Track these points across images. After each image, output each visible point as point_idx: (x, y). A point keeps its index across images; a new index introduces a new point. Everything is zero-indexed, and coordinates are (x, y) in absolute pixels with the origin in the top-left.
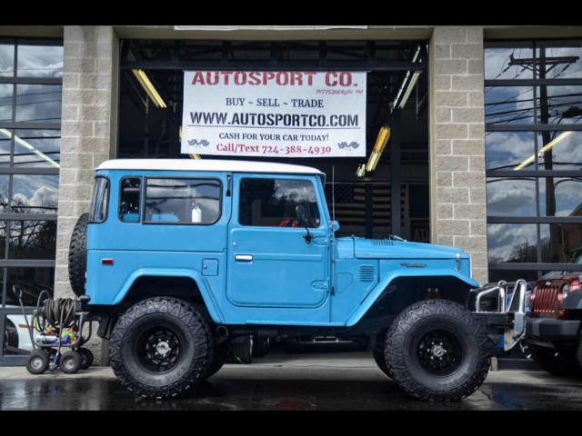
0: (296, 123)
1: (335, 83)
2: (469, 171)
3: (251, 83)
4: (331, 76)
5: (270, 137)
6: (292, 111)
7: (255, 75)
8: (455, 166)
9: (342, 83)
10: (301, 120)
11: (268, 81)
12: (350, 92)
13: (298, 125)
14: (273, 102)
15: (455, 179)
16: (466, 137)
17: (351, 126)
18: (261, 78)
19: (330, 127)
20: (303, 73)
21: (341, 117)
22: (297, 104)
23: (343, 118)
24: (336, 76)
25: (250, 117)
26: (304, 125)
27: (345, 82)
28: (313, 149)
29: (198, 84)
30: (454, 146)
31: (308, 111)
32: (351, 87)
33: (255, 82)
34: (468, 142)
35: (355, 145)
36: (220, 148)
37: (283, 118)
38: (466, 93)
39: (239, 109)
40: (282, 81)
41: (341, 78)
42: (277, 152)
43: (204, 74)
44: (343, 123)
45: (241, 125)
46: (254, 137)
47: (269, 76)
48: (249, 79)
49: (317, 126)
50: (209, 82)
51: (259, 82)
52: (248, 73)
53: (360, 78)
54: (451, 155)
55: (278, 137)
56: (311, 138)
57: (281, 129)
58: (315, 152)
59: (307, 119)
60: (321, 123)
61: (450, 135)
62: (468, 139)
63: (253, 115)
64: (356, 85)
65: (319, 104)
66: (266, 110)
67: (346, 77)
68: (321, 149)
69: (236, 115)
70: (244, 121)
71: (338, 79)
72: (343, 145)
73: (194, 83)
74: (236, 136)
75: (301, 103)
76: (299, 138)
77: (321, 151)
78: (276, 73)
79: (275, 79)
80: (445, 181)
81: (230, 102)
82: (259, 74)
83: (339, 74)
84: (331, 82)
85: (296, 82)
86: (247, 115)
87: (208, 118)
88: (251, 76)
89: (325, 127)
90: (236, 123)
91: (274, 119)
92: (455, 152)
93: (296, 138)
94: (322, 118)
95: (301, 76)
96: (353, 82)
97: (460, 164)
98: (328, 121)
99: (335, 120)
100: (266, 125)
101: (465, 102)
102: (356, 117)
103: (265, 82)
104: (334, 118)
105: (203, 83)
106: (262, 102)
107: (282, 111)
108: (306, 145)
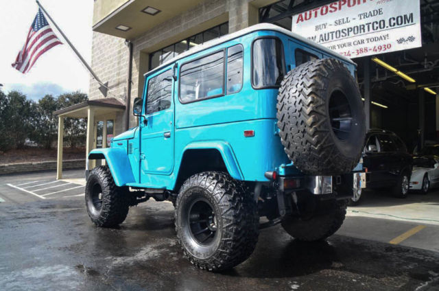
0: (362, 30)
3: (331, 11)
5: (344, 45)
6: (359, 22)
7: (334, 5)
10: (366, 27)
11: (342, 7)
13: (364, 31)
14: (345, 20)
17: (407, 24)
18: (337, 6)
19: (389, 27)
22: (362, 17)
23: (399, 19)
25: (330, 35)
26: (369, 30)
28: (377, 48)
29: (300, 22)
31: (371, 20)
33: (333, 10)
35: (411, 39)
37: (350, 30)
39: (323, 31)
40: (352, 3)
42: (350, 55)
43: (303, 14)
44: (400, 23)
45: (325, 41)
46: (334, 47)
47: (342, 3)
48: (330, 9)
49: (379, 29)
50: (306, 19)
51: (336, 9)
52: (329, 6)
55: (350, 44)
56: (375, 39)
57: (352, 38)
58: (378, 50)
59: (371, 26)
60: (382, 26)
63: (332, 33)
65: (379, 12)
66: (340, 27)
68: (383, 47)
69: (321, 35)
70: (327, 38)
72: (401, 41)
73: (298, 22)
75: (365, 16)
76: (365, 42)
77: (383, 49)
79: (347, 4)
81: (317, 28)
82: (336, 4)
85: (362, 1)
86: (328, 34)
88: (331, 7)
89: (385, 28)
90: (321, 41)
91: (346, 32)
93: (363, 42)
94: (382, 23)
98: (387, 24)
99: (393, 22)
100: (341, 38)
102: (411, 15)
103: (340, 8)
104: (392, 20)
105: (303, 21)
106: (337, 23)
107: (352, 24)
108: (371, 45)
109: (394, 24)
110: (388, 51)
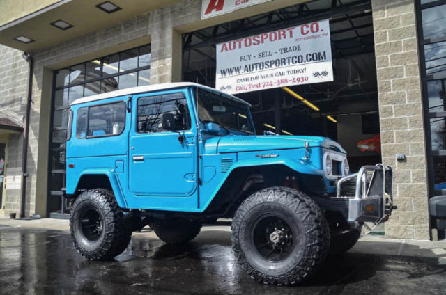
0: (283, 63)
1: (308, 32)
2: (405, 77)
3: (254, 44)
4: (305, 28)
5: (267, 76)
6: (281, 56)
7: (256, 38)
8: (393, 75)
9: (313, 32)
10: (287, 60)
11: (265, 40)
12: (319, 36)
13: (285, 64)
14: (268, 53)
15: (393, 85)
16: (401, 51)
17: (321, 60)
18: (260, 39)
19: (307, 62)
20: (286, 30)
21: (313, 54)
22: (283, 51)
23: (315, 55)
24: (307, 27)
25: (255, 66)
26: (289, 63)
27: (315, 29)
28: (296, 80)
29: (224, 51)
30: (391, 59)
31: (291, 54)
32: (319, 33)
33: (256, 42)
34: (402, 55)
35: (325, 73)
36: (238, 89)
37: (272, 62)
38: (399, 17)
39: (248, 63)
40: (273, 38)
41: (312, 27)
42: (272, 85)
43: (227, 44)
44: (315, 59)
45: (249, 72)
46: (257, 78)
47: (265, 37)
48: (253, 41)
49: (298, 63)
50: (230, 49)
51: (259, 42)
52: (252, 38)
53: (325, 25)
54: (390, 66)
55: (272, 75)
56: (294, 72)
57: (275, 69)
58: (297, 82)
59: (291, 60)
60: (300, 61)
61: (387, 52)
62: (402, 52)
63: (256, 64)
64: (322, 30)
65: (298, 48)
66: (264, 60)
67: (314, 26)
69: (246, 66)
70: (251, 69)
71: (309, 29)
72: (316, 74)
73: (222, 51)
74: (246, 80)
75: (286, 50)
76: (286, 73)
77: (301, 80)
78: (269, 34)
79: (269, 38)
80: (385, 88)
81: (242, 59)
82: (258, 37)
83: (309, 25)
84: (305, 32)
85: (282, 37)
86: (253, 65)
87: (230, 71)
88: (254, 39)
89: (303, 63)
90: (246, 71)
91: (269, 64)
92: (392, 63)
93: (283, 74)
94: (300, 58)
95: (284, 32)
96: (320, 28)
97: (397, 73)
98: (305, 59)
99: (309, 57)
100: (264, 69)
101: (399, 24)
102: (324, 53)
103: (263, 42)
105: (227, 50)
106: (261, 55)
107: (274, 58)
108: (291, 77)
109: (310, 60)
110: (305, 82)
